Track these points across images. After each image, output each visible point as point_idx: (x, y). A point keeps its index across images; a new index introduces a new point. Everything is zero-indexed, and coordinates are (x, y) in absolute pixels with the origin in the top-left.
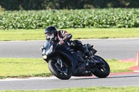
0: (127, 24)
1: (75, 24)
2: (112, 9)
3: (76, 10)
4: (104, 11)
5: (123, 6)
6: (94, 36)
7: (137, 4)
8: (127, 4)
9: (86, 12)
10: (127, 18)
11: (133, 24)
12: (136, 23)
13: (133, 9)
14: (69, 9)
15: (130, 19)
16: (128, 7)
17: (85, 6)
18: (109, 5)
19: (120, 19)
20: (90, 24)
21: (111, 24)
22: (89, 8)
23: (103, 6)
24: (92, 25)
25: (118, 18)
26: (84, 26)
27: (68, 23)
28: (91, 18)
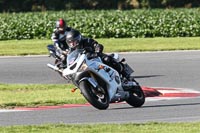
0: (94, 33)
1: (19, 34)
2: (72, 11)
3: (21, 14)
4: (61, 14)
5: (88, 7)
7: (109, 3)
8: (94, 4)
9: (36, 17)
10: (94, 24)
11: (102, 32)
12: (107, 32)
13: (103, 11)
14: (11, 12)
15: (98, 25)
16: (96, 8)
17: (34, 7)
18: (68, 5)
19: (83, 26)
20: (40, 34)
22: (40, 11)
24: (44, 35)
25: (81, 24)
26: (32, 37)
27: (10, 32)
28: (42, 25)
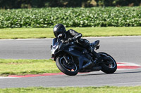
0: (65, 24)
1: (12, 24)
2: (50, 8)
3: (13, 10)
4: (42, 10)
5: (61, 6)
6: (32, 35)
7: (75, 3)
8: (65, 4)
9: (24, 12)
10: (65, 17)
11: (71, 23)
12: (74, 23)
13: (71, 8)
14: (6, 9)
16: (66, 6)
17: (22, 5)
18: (47, 4)
19: (58, 18)
20: (27, 24)
21: (48, 24)
22: (27, 8)
23: (41, 5)
24: (30, 25)
25: (56, 17)
26: (21, 26)
27: (5, 22)
28: (28, 18)
